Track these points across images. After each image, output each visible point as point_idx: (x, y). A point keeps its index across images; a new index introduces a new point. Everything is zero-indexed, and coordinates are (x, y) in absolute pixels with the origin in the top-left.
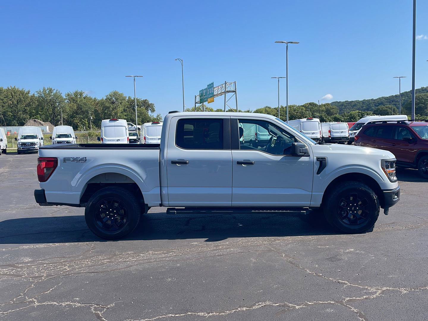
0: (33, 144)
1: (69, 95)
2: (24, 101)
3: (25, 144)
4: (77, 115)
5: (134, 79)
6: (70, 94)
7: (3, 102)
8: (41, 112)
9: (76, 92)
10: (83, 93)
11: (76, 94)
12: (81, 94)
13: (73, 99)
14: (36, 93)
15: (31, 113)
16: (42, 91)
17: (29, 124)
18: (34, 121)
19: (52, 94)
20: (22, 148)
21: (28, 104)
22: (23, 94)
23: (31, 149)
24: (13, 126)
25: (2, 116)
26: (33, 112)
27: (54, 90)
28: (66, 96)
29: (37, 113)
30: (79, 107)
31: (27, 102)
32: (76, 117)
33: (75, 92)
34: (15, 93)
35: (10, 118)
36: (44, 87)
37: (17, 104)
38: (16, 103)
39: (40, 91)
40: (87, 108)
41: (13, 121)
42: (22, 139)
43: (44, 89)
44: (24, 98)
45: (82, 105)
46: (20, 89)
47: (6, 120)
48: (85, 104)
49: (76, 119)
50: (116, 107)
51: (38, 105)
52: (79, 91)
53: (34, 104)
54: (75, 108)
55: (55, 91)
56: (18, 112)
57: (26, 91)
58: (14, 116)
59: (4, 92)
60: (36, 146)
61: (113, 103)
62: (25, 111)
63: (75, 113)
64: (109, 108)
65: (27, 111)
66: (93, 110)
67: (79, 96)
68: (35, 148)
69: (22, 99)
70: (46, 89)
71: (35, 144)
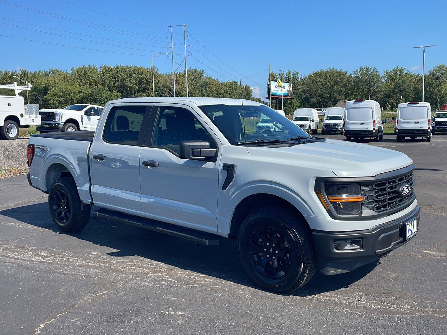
0: (336, 125)
1: (387, 73)
2: (341, 82)
3: (329, 125)
4: (394, 94)
5: (424, 50)
6: (389, 71)
7: (322, 85)
8: (356, 92)
9: (396, 70)
10: (404, 69)
11: (396, 71)
12: (401, 71)
13: (391, 77)
14: (353, 73)
15: (346, 94)
16: (359, 70)
17: (339, 105)
18: (344, 102)
19: (369, 73)
20: (326, 129)
21: (344, 85)
22: (340, 75)
23: (334, 130)
24: (329, 107)
25: (320, 98)
26: (349, 93)
27: (371, 68)
28: (385, 75)
29: (352, 94)
30: (397, 86)
31: (344, 83)
32: (393, 96)
33: (394, 70)
34: (333, 74)
35: (327, 99)
36: (361, 66)
37: (335, 85)
38: (333, 84)
39: (357, 71)
40: (405, 87)
41: (329, 102)
42: (327, 120)
43: (361, 69)
44: (340, 79)
45: (400, 83)
46: (338, 70)
47: (323, 102)
48: (404, 82)
49: (392, 98)
50: (440, 83)
51: (354, 85)
52: (400, 67)
53: (350, 85)
54: (393, 86)
55: (372, 70)
56: (334, 93)
57: (344, 71)
58: (331, 97)
59: (323, 75)
60: (339, 127)
61: (438, 78)
62: (340, 93)
63: (392, 93)
64: (432, 85)
65: (343, 92)
66: (412, 88)
67: (399, 73)
68: (337, 129)
69: (339, 80)
70: (363, 68)
71: (338, 125)
